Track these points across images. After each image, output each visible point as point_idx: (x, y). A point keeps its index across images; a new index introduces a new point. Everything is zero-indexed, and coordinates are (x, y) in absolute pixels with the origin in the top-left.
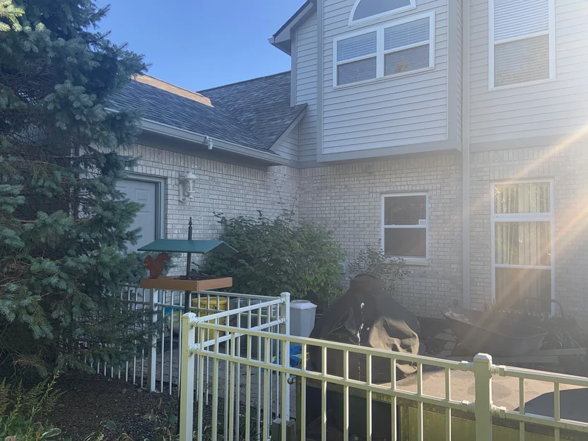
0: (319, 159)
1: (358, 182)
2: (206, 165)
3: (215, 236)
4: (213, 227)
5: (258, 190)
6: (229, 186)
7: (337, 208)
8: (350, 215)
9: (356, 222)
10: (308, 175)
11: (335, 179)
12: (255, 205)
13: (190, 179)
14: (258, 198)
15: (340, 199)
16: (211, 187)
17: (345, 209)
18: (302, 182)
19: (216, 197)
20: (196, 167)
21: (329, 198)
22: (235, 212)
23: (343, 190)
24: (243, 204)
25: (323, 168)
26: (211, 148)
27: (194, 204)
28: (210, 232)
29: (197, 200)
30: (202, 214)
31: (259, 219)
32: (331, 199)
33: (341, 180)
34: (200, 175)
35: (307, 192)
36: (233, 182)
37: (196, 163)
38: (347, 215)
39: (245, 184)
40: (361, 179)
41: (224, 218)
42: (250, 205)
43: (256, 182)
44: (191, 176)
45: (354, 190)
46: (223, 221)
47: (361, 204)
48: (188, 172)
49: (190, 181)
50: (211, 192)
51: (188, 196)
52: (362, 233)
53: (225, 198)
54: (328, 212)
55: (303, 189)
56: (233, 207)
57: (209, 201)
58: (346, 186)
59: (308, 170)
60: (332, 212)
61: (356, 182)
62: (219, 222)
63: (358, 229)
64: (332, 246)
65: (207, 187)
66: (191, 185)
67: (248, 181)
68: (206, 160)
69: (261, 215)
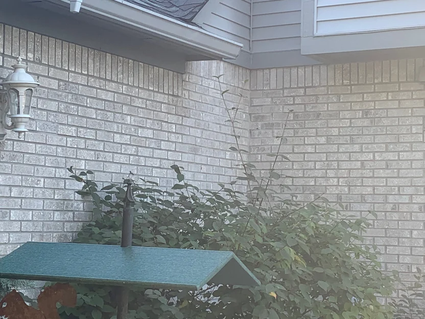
0: (308, 47)
1: (395, 104)
2: (52, 52)
3: (67, 226)
4: (64, 205)
5: (162, 116)
6: (101, 105)
7: (344, 165)
8: (376, 182)
9: (391, 199)
10: (273, 86)
11: (338, 96)
12: (157, 153)
13: (22, 85)
14: (165, 136)
15: (352, 143)
16: (62, 107)
17: (363, 167)
18: (256, 102)
19: (72, 131)
20: (30, 55)
21: (323, 140)
22: (113, 168)
23: (359, 123)
24: (132, 150)
25: (309, 70)
26: (77, 10)
27: (24, 147)
28: (57, 216)
29: (31, 137)
30: (41, 171)
31: (176, 187)
32: (328, 143)
33: (354, 98)
34: (38, 76)
35: (270, 126)
36: (110, 97)
37: (31, 46)
38: (369, 182)
39: (138, 103)
40: (402, 96)
41: (88, 183)
42: (147, 152)
43: (159, 97)
44: (23, 77)
45: (386, 122)
46: (89, 191)
47: (404, 155)
48: (15, 68)
49: (22, 91)
50: (62, 118)
51: (14, 126)
52: (409, 225)
53: (90, 134)
54: (320, 173)
55: (258, 118)
56: (109, 157)
57: (56, 140)
58: (366, 113)
59: (273, 72)
60: (331, 173)
61: (390, 104)
62: (79, 192)
63: (396, 216)
64: (361, 258)
65: (53, 106)
66: (23, 100)
67: (143, 94)
68: (52, 41)
69: (181, 178)
